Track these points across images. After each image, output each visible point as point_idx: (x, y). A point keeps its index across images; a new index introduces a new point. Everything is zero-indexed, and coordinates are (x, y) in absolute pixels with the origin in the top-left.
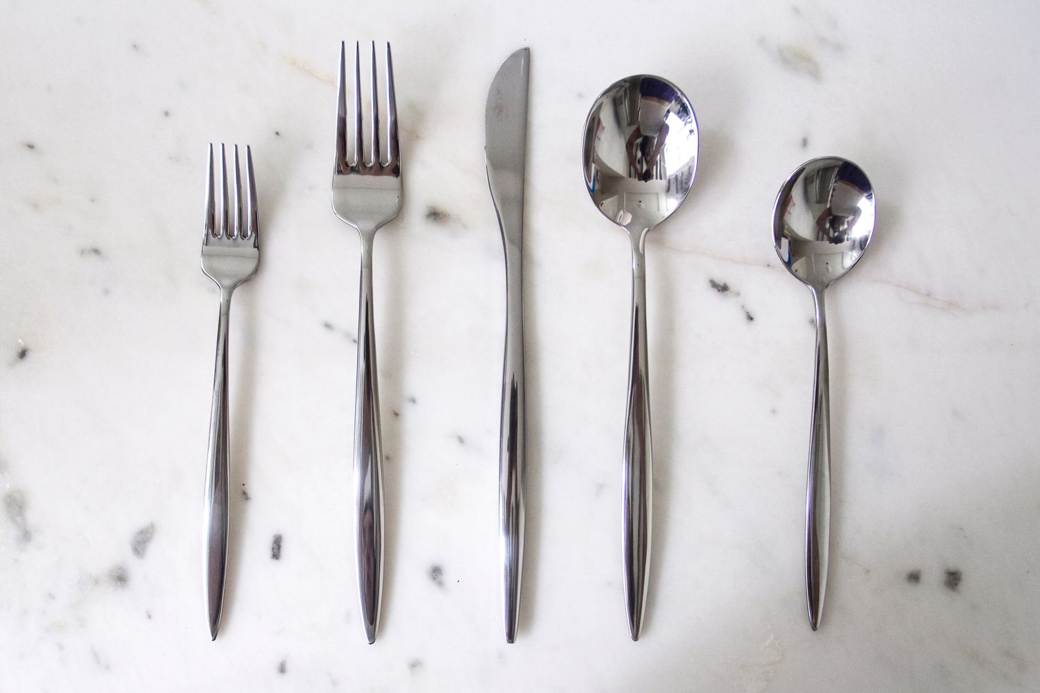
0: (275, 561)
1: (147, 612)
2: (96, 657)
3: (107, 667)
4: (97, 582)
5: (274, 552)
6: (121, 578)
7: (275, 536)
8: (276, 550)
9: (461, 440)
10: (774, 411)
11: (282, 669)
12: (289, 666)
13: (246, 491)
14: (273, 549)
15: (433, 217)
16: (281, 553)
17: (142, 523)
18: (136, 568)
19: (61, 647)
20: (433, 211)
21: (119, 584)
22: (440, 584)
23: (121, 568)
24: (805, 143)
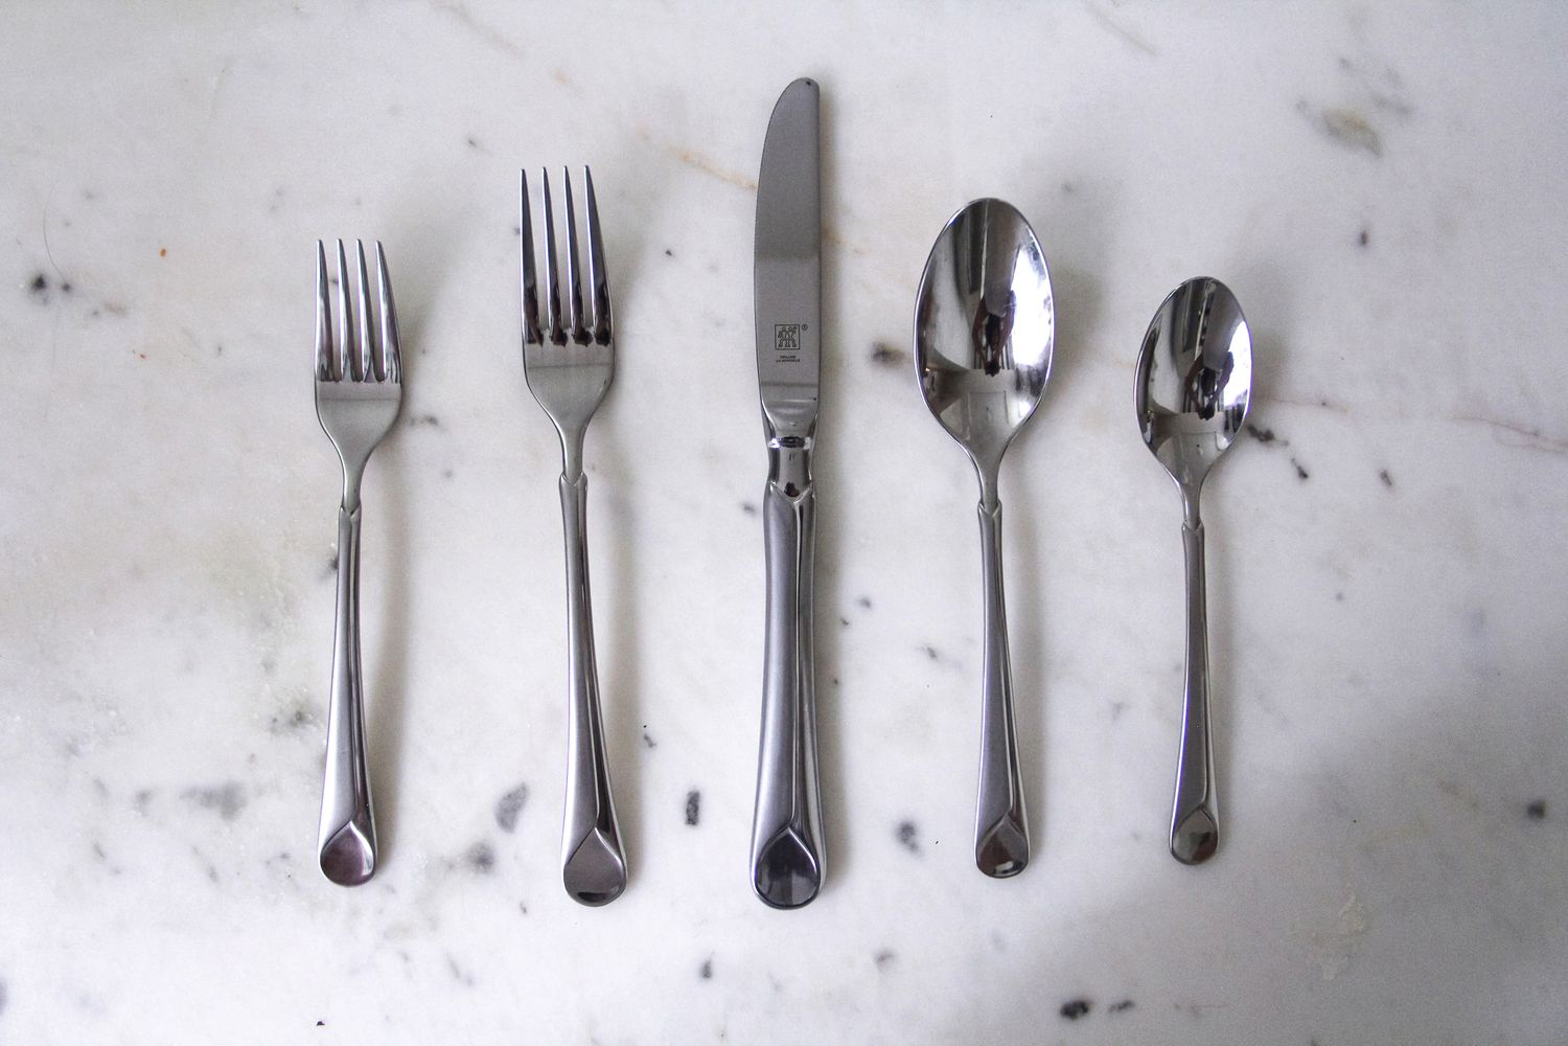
0: (690, 828)
1: (521, 905)
2: (454, 969)
3: (470, 982)
4: (451, 866)
5: (689, 816)
6: (483, 860)
7: (690, 794)
8: (692, 813)
9: (933, 654)
10: (1340, 597)
11: (706, 972)
12: (716, 969)
13: (648, 735)
14: (688, 811)
15: (881, 358)
16: (700, 816)
17: (509, 783)
18: (505, 847)
19: (406, 958)
20: (881, 350)
21: (481, 867)
22: (913, 847)
23: (483, 847)
24: (1364, 239)
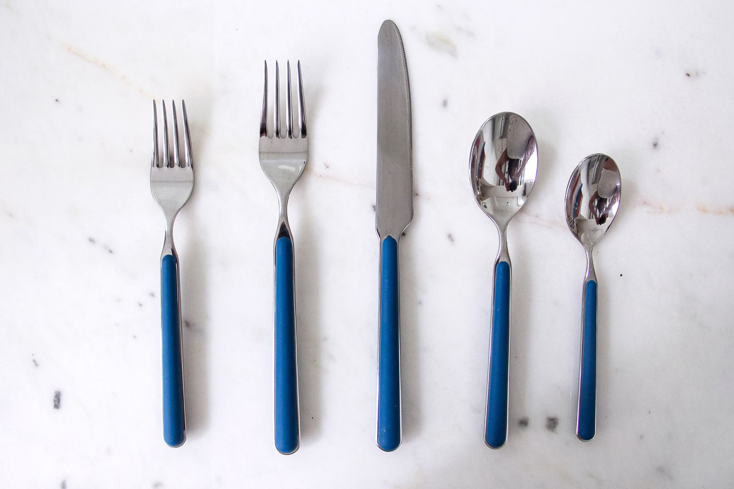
0: (56, 410)
5: (55, 404)
7: (56, 392)
8: (57, 403)
13: (35, 359)
14: (55, 401)
16: (60, 404)
24: (445, 103)
